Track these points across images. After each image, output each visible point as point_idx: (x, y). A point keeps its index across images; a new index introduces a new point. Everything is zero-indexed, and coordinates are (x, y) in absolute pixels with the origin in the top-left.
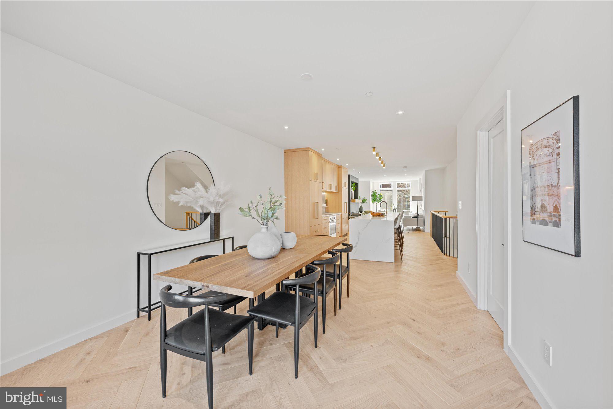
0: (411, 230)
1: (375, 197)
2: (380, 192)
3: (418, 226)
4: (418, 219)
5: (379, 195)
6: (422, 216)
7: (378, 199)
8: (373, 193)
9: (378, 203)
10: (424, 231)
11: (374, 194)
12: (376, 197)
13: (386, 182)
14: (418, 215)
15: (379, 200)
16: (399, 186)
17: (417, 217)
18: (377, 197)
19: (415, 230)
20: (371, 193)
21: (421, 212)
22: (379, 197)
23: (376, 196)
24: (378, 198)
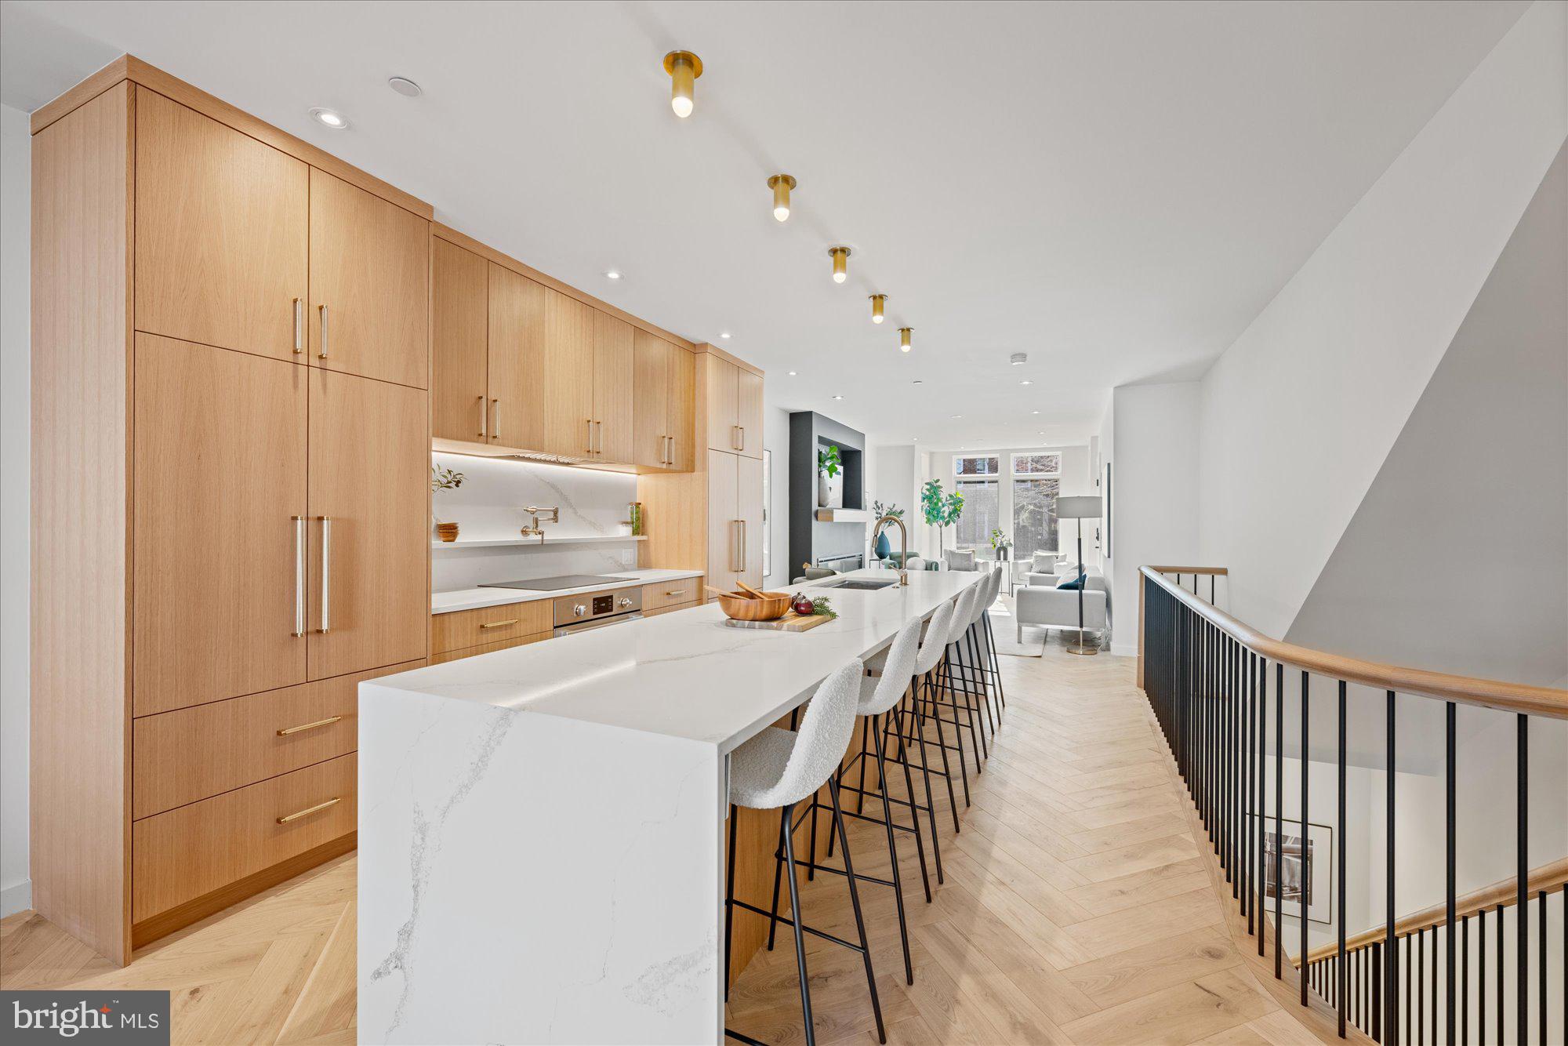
0: (1053, 637)
1: (936, 504)
2: (954, 488)
3: (1081, 626)
4: (1081, 595)
5: (951, 496)
6: (1101, 584)
7: (946, 510)
8: (927, 490)
9: (947, 524)
10: (1107, 648)
11: (932, 494)
12: (940, 504)
13: (979, 451)
14: (1082, 578)
15: (950, 514)
16: (1021, 465)
17: (1078, 585)
18: (943, 506)
19: (1070, 640)
20: (919, 489)
21: (1096, 566)
22: (951, 504)
23: (939, 500)
24: (946, 508)
